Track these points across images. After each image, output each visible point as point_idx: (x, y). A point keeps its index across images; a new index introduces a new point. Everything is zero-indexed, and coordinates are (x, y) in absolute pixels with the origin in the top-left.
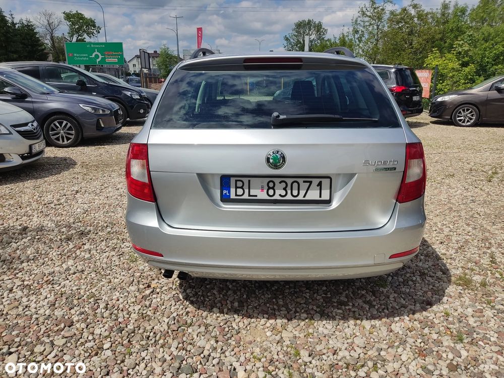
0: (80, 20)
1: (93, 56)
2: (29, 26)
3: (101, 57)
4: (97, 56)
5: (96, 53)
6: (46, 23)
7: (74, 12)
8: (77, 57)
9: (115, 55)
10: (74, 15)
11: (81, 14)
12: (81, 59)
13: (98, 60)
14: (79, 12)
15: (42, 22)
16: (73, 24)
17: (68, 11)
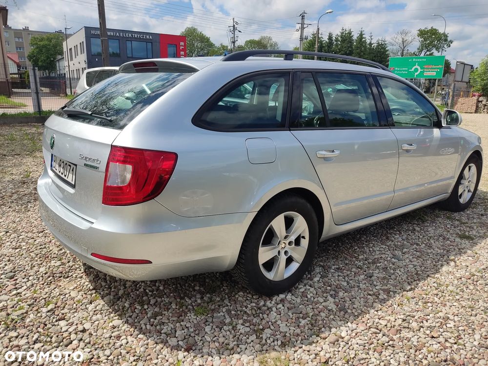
0: (433, 35)
1: (413, 70)
2: (383, 45)
3: (420, 70)
4: (416, 70)
5: (417, 66)
6: (400, 41)
7: (430, 28)
8: (397, 70)
9: (435, 69)
10: (428, 32)
11: (435, 29)
12: (401, 72)
13: (416, 74)
14: (434, 28)
15: (397, 40)
16: (425, 40)
17: (423, 28)
